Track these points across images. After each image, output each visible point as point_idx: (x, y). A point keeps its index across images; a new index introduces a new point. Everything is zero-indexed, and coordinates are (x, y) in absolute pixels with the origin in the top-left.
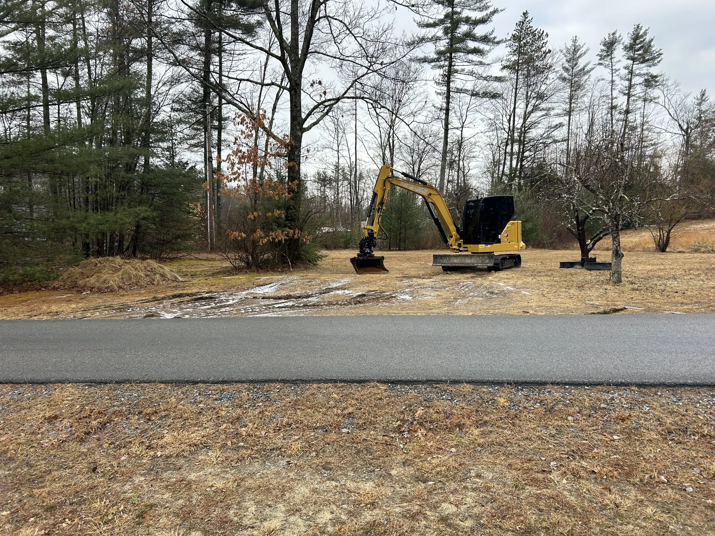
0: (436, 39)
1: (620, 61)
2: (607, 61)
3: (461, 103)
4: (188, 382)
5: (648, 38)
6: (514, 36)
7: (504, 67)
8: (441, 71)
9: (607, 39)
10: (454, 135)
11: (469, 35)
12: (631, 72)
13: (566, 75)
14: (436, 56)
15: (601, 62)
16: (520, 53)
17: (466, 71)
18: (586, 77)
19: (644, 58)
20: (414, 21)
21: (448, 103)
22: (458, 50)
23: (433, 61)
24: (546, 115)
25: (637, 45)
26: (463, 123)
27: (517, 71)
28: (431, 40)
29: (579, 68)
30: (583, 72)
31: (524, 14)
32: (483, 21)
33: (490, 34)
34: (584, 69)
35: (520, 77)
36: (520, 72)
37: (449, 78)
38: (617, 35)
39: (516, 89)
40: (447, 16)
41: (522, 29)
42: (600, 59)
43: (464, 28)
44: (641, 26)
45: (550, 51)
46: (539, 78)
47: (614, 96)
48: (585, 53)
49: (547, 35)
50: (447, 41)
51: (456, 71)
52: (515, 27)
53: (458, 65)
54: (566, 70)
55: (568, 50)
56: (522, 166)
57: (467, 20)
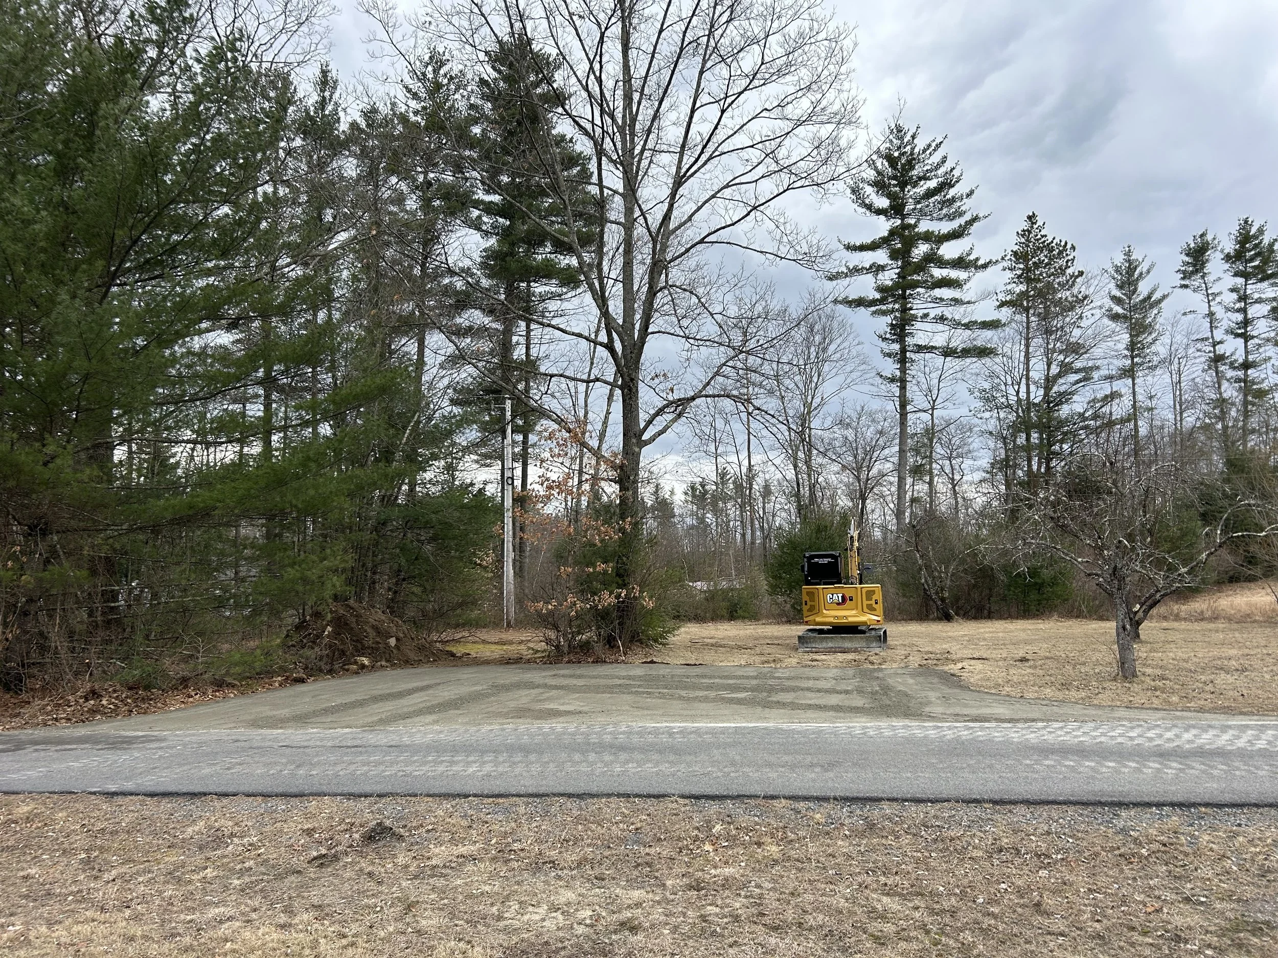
0: (877, 269)
1: (1220, 279)
2: (1196, 281)
3: (927, 369)
4: (459, 795)
5: (1266, 239)
6: (1015, 254)
7: (1003, 304)
8: (888, 319)
9: (1192, 245)
10: (917, 422)
11: (932, 259)
12: (1243, 298)
13: (1118, 309)
14: (878, 296)
15: (1183, 282)
16: (1029, 281)
17: (932, 315)
18: (1155, 311)
19: (1264, 271)
20: (839, 241)
21: (903, 370)
22: (915, 285)
23: (873, 303)
24: (1085, 379)
25: (1250, 251)
26: (934, 401)
27: (1027, 310)
28: (869, 270)
29: (1141, 298)
30: (1149, 303)
31: (1030, 218)
32: (955, 235)
33: (968, 255)
34: (1149, 297)
35: (1033, 319)
36: (1031, 311)
37: (903, 329)
38: (1209, 237)
39: (1027, 339)
40: (893, 233)
41: (1028, 240)
42: (1183, 279)
43: (921, 250)
44: (1250, 220)
45: (1081, 273)
46: (1068, 319)
47: (1218, 339)
48: (1148, 272)
49: (1073, 248)
50: (897, 271)
51: (914, 318)
52: (1015, 239)
53: (918, 306)
54: (1117, 300)
55: (1118, 270)
56: (1048, 468)
57: (927, 237)
